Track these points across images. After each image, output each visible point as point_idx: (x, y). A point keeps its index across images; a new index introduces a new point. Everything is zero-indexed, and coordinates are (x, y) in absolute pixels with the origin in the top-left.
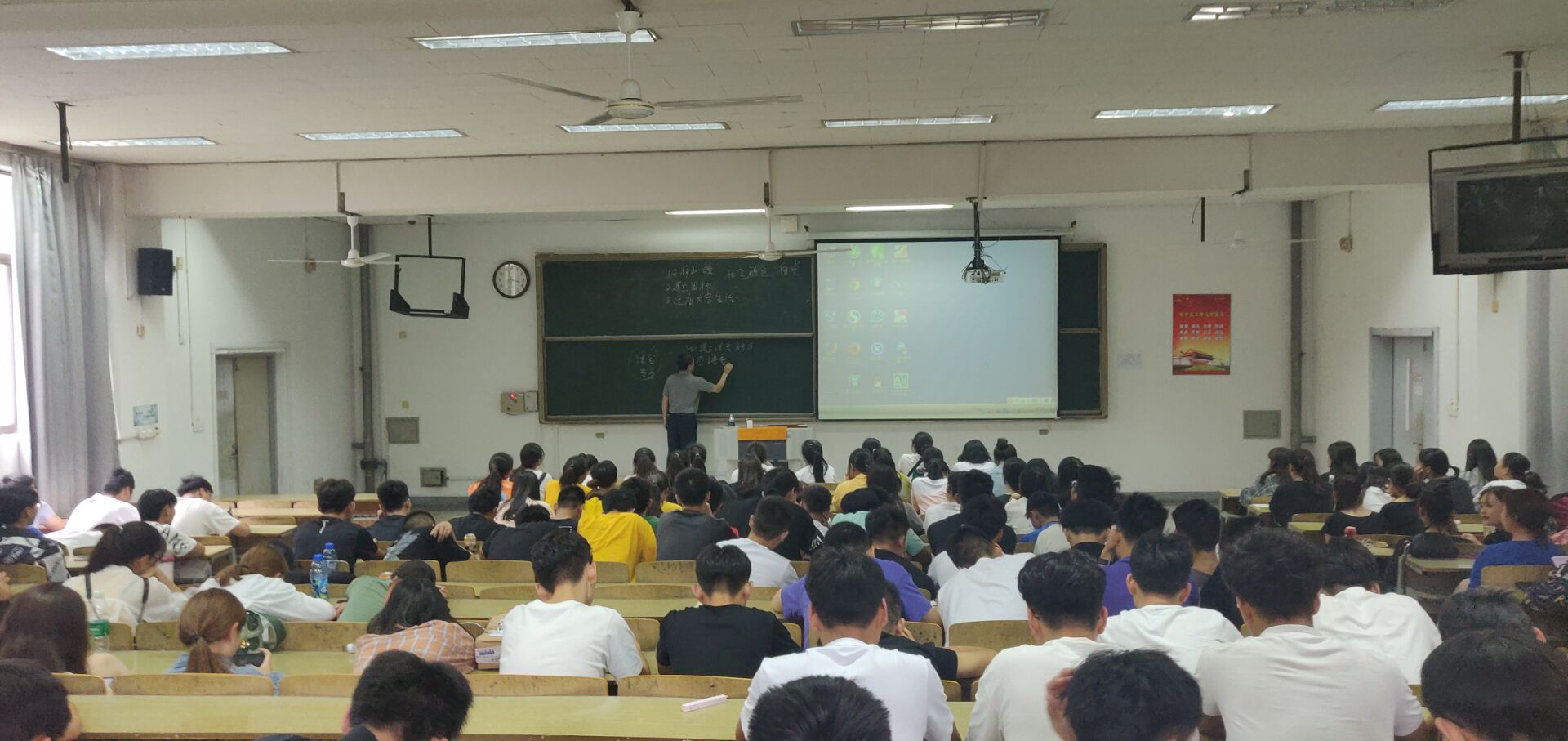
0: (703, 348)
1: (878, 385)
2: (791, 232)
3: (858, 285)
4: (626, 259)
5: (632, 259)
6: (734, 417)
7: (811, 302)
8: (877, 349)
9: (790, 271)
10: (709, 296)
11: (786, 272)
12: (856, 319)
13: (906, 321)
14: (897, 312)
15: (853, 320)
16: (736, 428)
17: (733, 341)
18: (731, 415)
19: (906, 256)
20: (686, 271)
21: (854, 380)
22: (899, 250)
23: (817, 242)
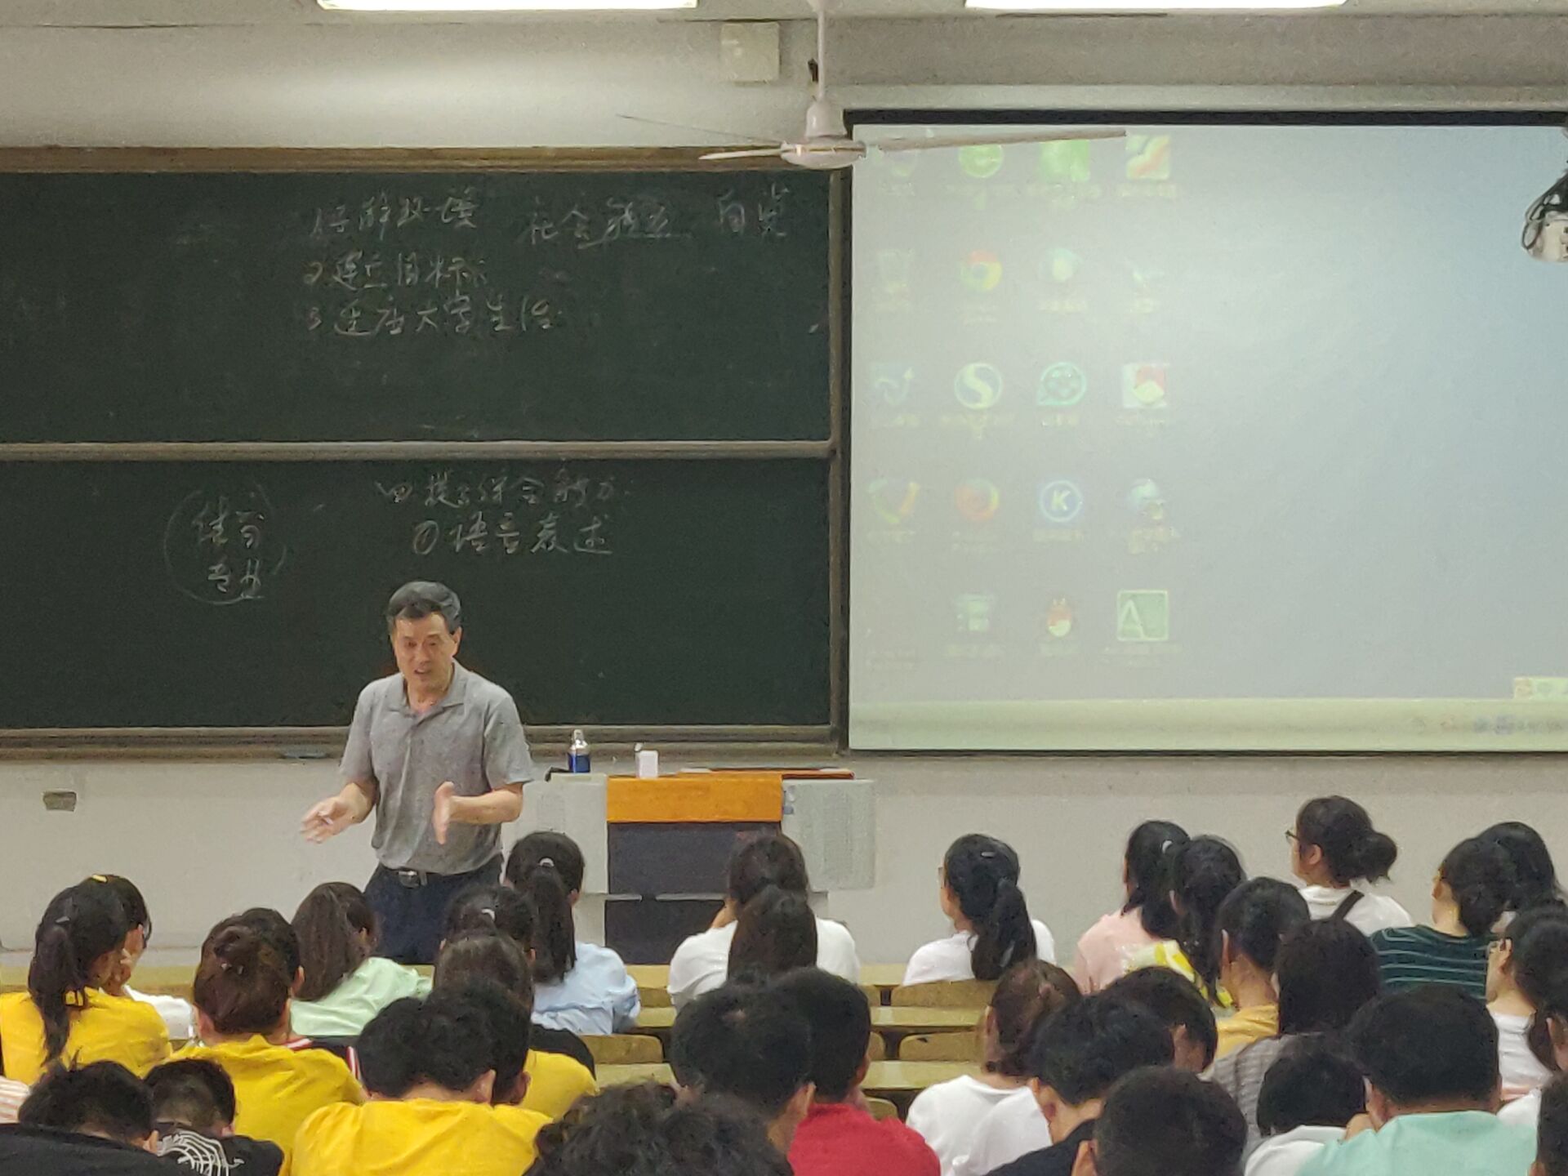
0: (439, 491)
1: (1061, 628)
2: (761, 83)
3: (994, 273)
4: (162, 166)
5: (182, 166)
6: (589, 738)
7: (824, 332)
8: (1059, 499)
9: (752, 219)
10: (461, 305)
11: (739, 224)
12: (987, 395)
13: (1163, 405)
14: (1129, 372)
15: (975, 396)
16: (598, 777)
17: (547, 467)
18: (578, 731)
19: (1165, 176)
20: (378, 213)
21: (976, 610)
22: (1141, 152)
23: (853, 118)
